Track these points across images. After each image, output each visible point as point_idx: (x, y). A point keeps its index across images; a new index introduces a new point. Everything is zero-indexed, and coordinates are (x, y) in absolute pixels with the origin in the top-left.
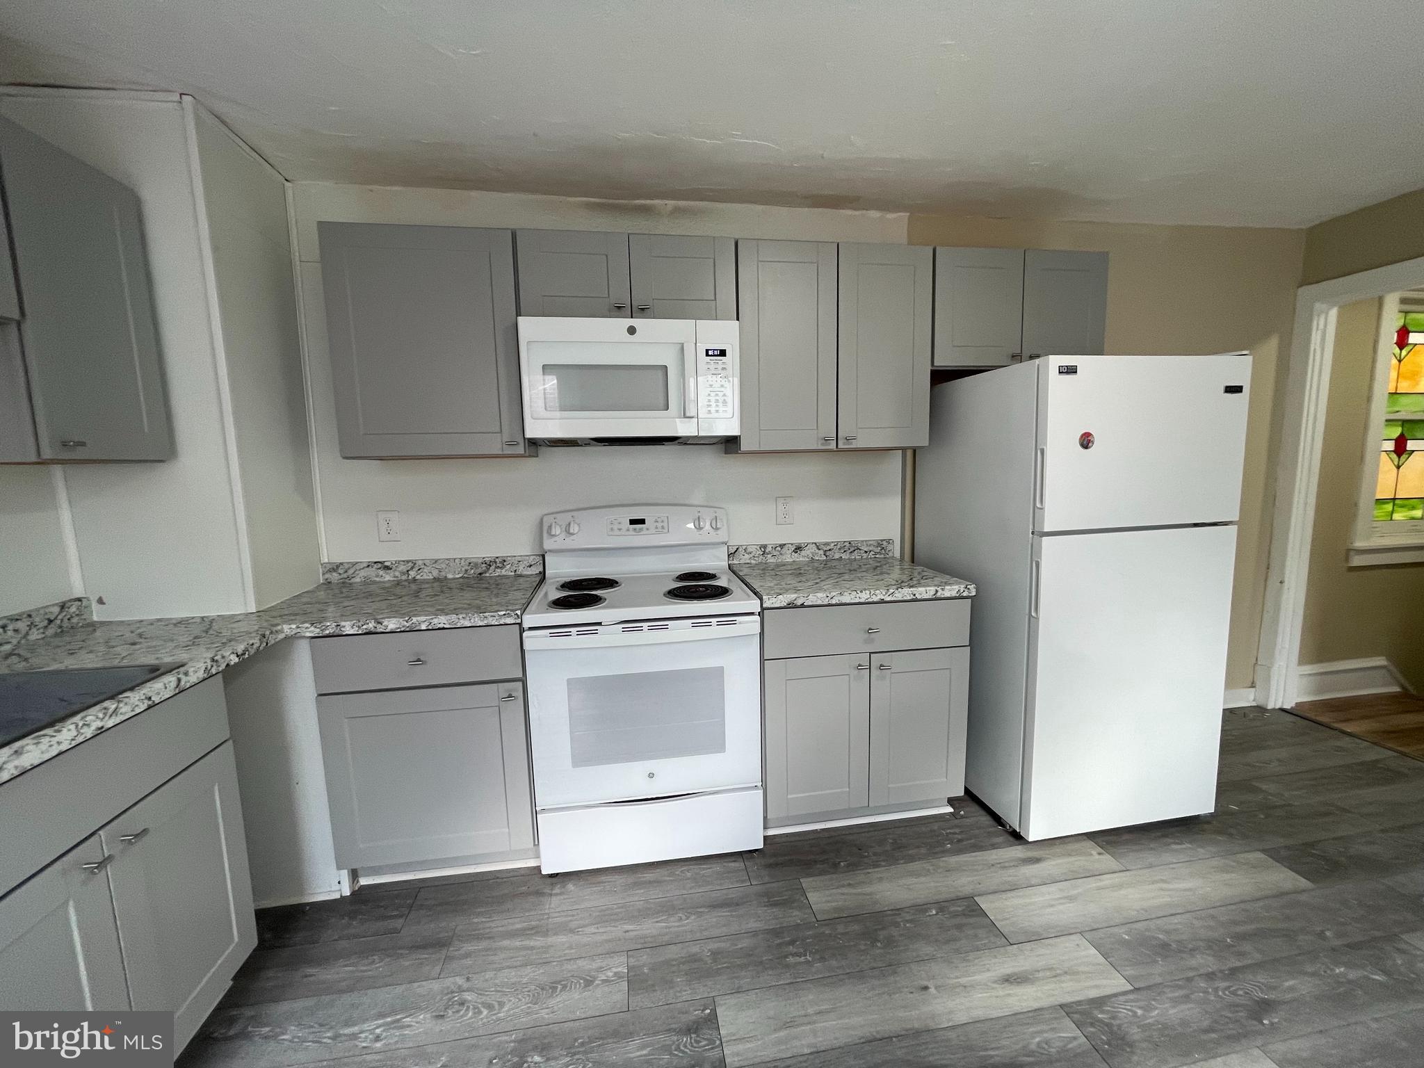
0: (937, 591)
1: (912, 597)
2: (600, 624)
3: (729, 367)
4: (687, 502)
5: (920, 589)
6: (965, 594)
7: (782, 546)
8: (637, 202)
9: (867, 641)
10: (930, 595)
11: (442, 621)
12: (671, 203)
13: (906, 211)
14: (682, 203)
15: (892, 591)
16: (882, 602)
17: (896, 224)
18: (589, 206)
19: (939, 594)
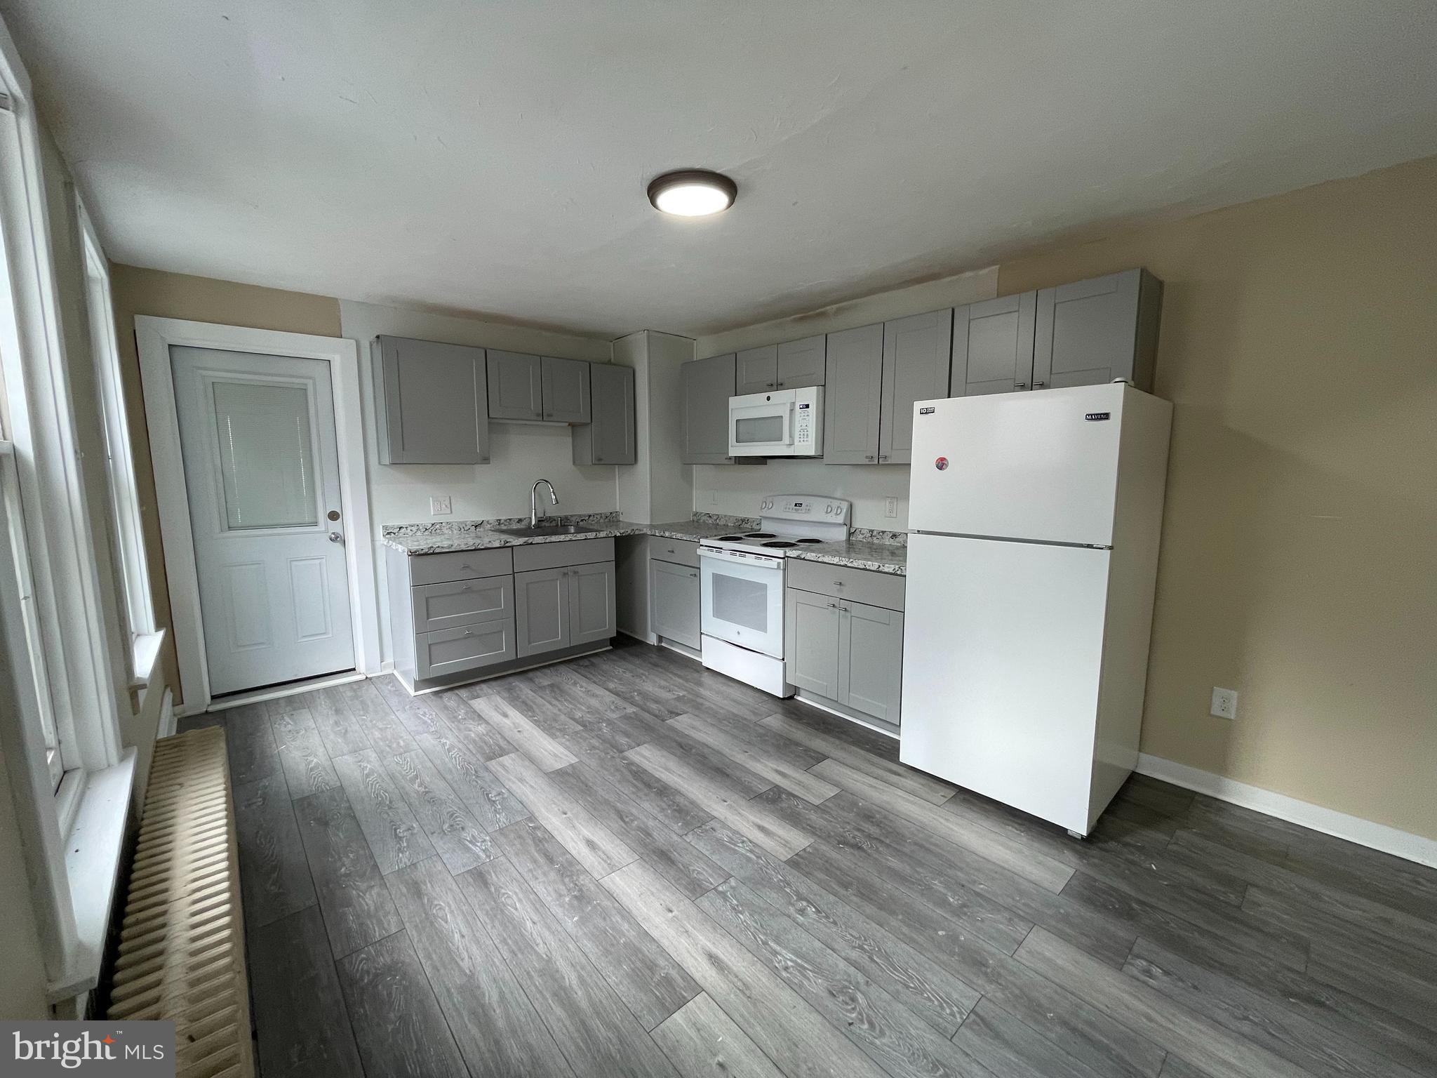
0: (879, 566)
1: (864, 567)
2: (721, 548)
3: (810, 414)
4: (832, 496)
5: (869, 562)
6: (898, 572)
7: (883, 532)
8: (818, 311)
9: (839, 591)
10: (874, 568)
11: (679, 536)
12: (835, 306)
13: (997, 264)
14: (841, 305)
15: (851, 560)
16: (845, 566)
17: (989, 276)
18: (796, 320)
19: (880, 569)
